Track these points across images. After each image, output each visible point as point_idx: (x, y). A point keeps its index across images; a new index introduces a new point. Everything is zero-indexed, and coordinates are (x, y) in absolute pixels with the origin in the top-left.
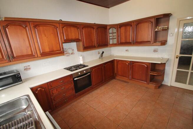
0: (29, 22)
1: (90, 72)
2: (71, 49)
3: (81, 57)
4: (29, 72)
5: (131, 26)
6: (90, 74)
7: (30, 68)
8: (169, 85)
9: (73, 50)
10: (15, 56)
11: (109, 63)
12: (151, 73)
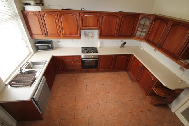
0: (57, 12)
1: (98, 58)
2: (92, 33)
3: (99, 42)
4: (59, 43)
5: (167, 24)
6: (98, 60)
7: (60, 41)
8: (173, 111)
9: (93, 34)
10: (49, 34)
11: (124, 56)
12: (153, 88)
